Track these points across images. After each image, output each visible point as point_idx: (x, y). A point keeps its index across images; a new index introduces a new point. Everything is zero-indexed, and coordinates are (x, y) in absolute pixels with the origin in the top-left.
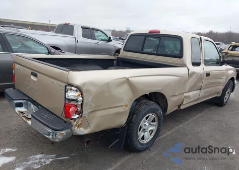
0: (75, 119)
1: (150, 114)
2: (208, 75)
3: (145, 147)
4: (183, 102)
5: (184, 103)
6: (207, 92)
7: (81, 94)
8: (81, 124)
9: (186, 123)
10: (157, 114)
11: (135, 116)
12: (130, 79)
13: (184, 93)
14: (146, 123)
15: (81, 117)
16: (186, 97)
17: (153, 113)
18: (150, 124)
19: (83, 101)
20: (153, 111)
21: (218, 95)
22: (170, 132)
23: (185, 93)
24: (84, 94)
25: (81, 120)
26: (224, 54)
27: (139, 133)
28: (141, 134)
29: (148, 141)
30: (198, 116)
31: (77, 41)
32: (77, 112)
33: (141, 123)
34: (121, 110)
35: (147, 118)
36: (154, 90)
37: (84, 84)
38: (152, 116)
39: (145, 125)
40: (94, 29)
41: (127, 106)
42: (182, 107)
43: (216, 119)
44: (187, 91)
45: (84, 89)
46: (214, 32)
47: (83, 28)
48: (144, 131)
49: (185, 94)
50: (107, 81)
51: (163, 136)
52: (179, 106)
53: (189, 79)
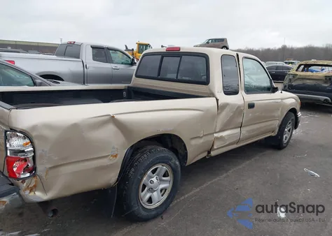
0: (24, 180)
1: (159, 166)
2: (251, 106)
3: (154, 213)
4: (213, 145)
5: (215, 147)
6: (253, 130)
7: (31, 142)
8: (35, 186)
9: (225, 175)
10: (170, 165)
11: (133, 170)
12: (116, 117)
13: (213, 133)
14: (154, 179)
15: (34, 175)
16: (217, 138)
17: (163, 164)
18: (161, 180)
19: (34, 152)
20: (164, 161)
21: (273, 134)
22: (198, 190)
23: (216, 133)
24: (36, 142)
25: (34, 180)
26: (291, 77)
27: (142, 194)
28: (145, 195)
29: (158, 204)
30: (244, 165)
31: (85, 66)
32: (27, 169)
33: (145, 179)
34: (105, 162)
35: (154, 172)
36: (161, 130)
37: (34, 128)
38: (162, 168)
39: (152, 182)
40: (109, 49)
41: (116, 156)
42: (213, 153)
43: (268, 168)
44: (217, 130)
45: (33, 134)
46: (288, 47)
47: (94, 48)
48: (151, 190)
49: (215, 135)
50: (73, 122)
51: (186, 196)
52: (209, 152)
53: (218, 114)
